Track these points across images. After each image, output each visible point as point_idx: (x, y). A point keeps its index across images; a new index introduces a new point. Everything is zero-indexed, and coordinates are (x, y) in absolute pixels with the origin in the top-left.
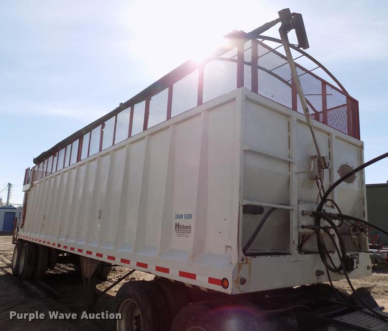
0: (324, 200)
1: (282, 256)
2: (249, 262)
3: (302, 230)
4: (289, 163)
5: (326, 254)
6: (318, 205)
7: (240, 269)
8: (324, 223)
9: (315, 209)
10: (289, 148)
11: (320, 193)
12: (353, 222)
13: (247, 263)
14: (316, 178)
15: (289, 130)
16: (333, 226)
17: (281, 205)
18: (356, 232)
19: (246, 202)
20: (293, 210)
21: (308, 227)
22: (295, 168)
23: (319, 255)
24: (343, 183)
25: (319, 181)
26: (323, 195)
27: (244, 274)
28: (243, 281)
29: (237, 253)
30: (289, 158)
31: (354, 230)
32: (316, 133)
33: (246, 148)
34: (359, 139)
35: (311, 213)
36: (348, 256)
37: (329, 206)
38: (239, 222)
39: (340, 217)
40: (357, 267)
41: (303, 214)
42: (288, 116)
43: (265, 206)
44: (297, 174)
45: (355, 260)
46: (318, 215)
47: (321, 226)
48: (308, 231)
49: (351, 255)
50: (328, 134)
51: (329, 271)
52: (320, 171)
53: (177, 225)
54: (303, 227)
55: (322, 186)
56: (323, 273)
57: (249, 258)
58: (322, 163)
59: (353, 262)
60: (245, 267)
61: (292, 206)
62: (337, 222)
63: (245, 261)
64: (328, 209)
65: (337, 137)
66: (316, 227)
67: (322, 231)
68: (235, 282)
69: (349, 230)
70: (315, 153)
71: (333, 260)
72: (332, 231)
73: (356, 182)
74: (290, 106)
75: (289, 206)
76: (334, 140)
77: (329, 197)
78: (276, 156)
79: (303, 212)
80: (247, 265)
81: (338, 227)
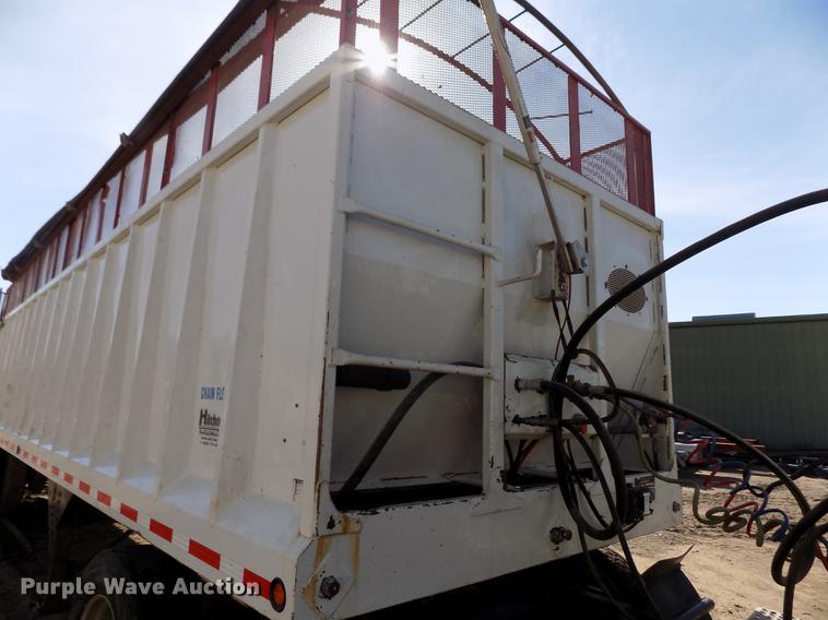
0: (571, 351)
1: (456, 502)
2: (354, 527)
3: (515, 429)
4: (483, 257)
5: (576, 486)
6: (556, 364)
7: (320, 553)
8: (570, 410)
9: (549, 375)
10: (483, 221)
11: (562, 337)
12: (640, 404)
13: (345, 532)
14: (553, 298)
15: (484, 177)
16: (592, 417)
17: (457, 364)
18: (647, 426)
19: (345, 358)
20: (489, 377)
21: (529, 421)
22: (497, 270)
23: (557, 491)
24: (616, 312)
25: (560, 304)
26: (568, 338)
27: (332, 566)
28: (331, 589)
29: (312, 505)
30: (483, 243)
31: (644, 421)
32: (554, 190)
33: (352, 207)
34: (654, 214)
35: (537, 385)
36: (629, 485)
37: (584, 367)
38: (321, 416)
39: (612, 393)
40: (651, 511)
41: (518, 389)
42: (482, 142)
43: (413, 370)
44: (503, 284)
45: (646, 494)
46: (558, 389)
47: (564, 418)
48: (531, 429)
49: (637, 482)
50: (584, 197)
51: (585, 535)
52: (562, 280)
53: (203, 415)
54: (517, 420)
55: (568, 318)
56: (569, 537)
57: (354, 515)
58: (566, 260)
59: (642, 500)
60: (341, 545)
61: (488, 367)
62: (601, 408)
63: (338, 528)
64: (580, 373)
65: (604, 205)
66: (552, 420)
67: (566, 431)
68: (303, 593)
69: (631, 420)
70: (550, 237)
71: (593, 499)
72: (591, 430)
73: (647, 309)
74: (490, 119)
75: (482, 367)
76: (598, 215)
77: (585, 344)
78: (441, 235)
79: (517, 381)
80: (348, 536)
81: (605, 420)
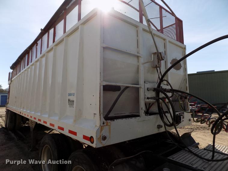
0: (161, 80)
1: (133, 118)
2: (109, 124)
3: (147, 100)
4: (138, 57)
5: (163, 115)
6: (158, 84)
7: (101, 130)
8: (162, 95)
9: (156, 86)
10: (138, 48)
11: (159, 77)
12: (180, 93)
13: (107, 125)
14: (156, 67)
15: (137, 36)
16: (167, 97)
17: (134, 84)
18: (182, 99)
19: (105, 83)
20: (140, 87)
21: (151, 98)
22: (142, 60)
23: (159, 115)
24: (173, 70)
26: (161, 77)
27: (105, 133)
28: (104, 138)
29: (99, 119)
30: (138, 53)
31: (181, 98)
32: (156, 38)
33: (105, 46)
34: (183, 44)
35: (153, 89)
36: (177, 114)
37: (165, 84)
38: (100, 97)
39: (172, 91)
40: (183, 121)
41: (148, 90)
42: (137, 27)
43: (121, 86)
44: (143, 64)
45: (182, 117)
46: (158, 90)
47: (160, 97)
48: (152, 100)
49: (179, 114)
50: (164, 40)
51: (166, 126)
52: (159, 62)
53: (69, 100)
54: (148, 98)
55: (160, 72)
56: (162, 127)
57: (109, 121)
58: (159, 57)
59: (181, 118)
60: (106, 128)
61: (140, 85)
62: (170, 94)
63: (105, 124)
64: (164, 86)
65: (169, 42)
66: (157, 98)
67: (161, 101)
68: (98, 139)
69: (178, 98)
70: (155, 51)
71: (168, 118)
72: (167, 100)
73: (182, 69)
74: (138, 20)
75: (138, 85)
76: (168, 44)
77: (165, 78)
78: (127, 51)
79: (148, 88)
80: (108, 126)
81: (170, 97)
